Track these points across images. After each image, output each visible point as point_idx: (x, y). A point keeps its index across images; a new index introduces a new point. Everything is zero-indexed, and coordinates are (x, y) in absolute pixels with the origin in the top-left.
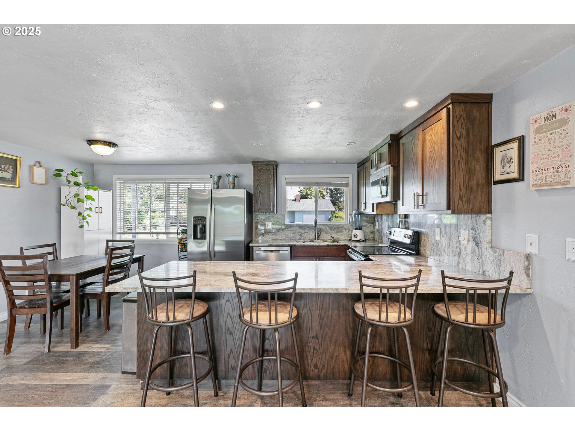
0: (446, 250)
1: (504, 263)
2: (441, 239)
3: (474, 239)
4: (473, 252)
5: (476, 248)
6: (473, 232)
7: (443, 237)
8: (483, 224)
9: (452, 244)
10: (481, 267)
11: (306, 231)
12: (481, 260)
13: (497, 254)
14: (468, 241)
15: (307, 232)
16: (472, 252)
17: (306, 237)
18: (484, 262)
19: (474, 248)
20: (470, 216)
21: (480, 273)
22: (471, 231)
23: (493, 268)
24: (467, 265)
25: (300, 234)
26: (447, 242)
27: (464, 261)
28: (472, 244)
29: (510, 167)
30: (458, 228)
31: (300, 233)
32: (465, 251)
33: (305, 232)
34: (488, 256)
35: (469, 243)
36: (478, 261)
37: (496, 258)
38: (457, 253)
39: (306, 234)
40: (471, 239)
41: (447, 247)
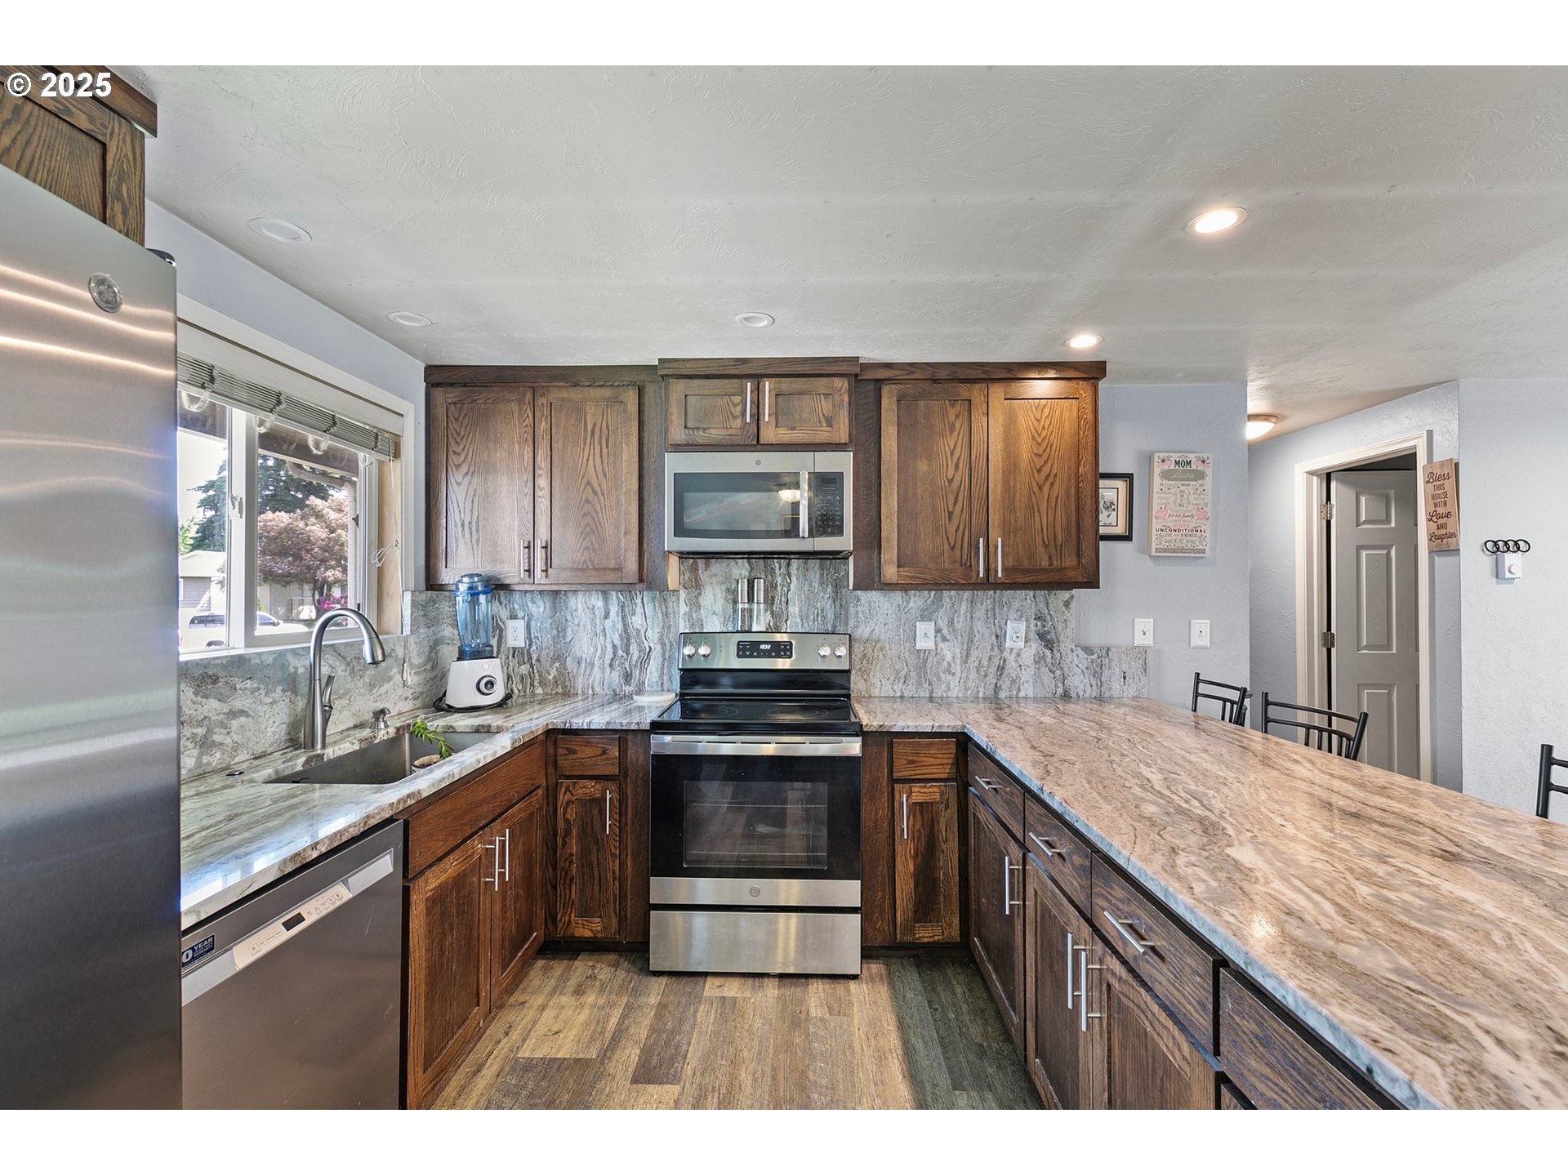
0: (957, 668)
1: (1110, 668)
2: (936, 645)
3: (1042, 636)
4: (1039, 660)
5: (1048, 653)
6: (1039, 624)
7: (944, 639)
8: (1064, 608)
9: (974, 654)
10: (1060, 685)
11: (238, 704)
12: (1058, 673)
13: (1095, 657)
14: (1026, 642)
15: (243, 713)
16: (1037, 660)
17: (236, 747)
18: (1066, 675)
19: (1041, 652)
20: (1031, 593)
21: (1058, 695)
22: (1033, 622)
23: (1086, 680)
24: (1022, 687)
25: (200, 731)
26: (958, 651)
27: (1013, 682)
28: (1035, 646)
29: (1109, 516)
30: (995, 618)
31: (200, 724)
32: (1016, 661)
33: (234, 714)
34: (1076, 661)
35: (1028, 644)
36: (1052, 675)
37: (1092, 662)
38: (993, 669)
39: (235, 724)
40: (1032, 635)
41: (958, 662)
